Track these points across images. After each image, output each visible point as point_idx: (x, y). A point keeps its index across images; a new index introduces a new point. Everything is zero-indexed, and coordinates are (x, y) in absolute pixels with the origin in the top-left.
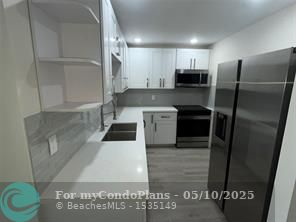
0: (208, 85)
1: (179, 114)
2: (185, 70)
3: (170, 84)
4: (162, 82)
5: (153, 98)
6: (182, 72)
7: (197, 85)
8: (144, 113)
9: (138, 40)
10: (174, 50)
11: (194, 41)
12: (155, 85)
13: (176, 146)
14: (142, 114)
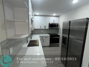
0: (58, 28)
1: (50, 36)
2: (52, 23)
3: (47, 27)
4: (45, 27)
5: (42, 31)
7: (55, 28)
8: (40, 36)
9: (38, 14)
11: (54, 15)
12: (43, 28)
14: (39, 37)
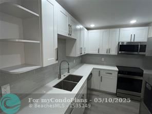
1: (119, 72)
2: (128, 42)
3: (114, 52)
4: (109, 50)
5: (103, 59)
6: (125, 44)
7: (136, 53)
9: (92, 26)
10: (118, 29)
11: (133, 22)
12: (103, 52)
13: (116, 95)
